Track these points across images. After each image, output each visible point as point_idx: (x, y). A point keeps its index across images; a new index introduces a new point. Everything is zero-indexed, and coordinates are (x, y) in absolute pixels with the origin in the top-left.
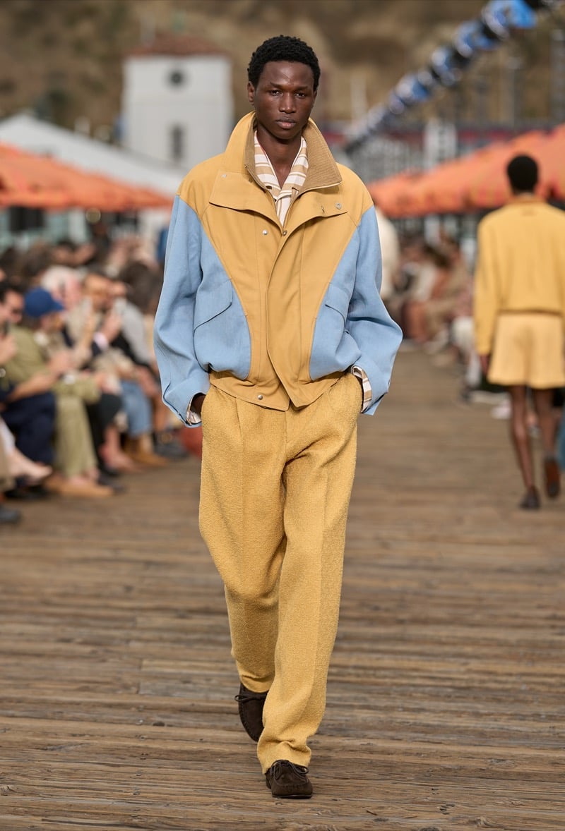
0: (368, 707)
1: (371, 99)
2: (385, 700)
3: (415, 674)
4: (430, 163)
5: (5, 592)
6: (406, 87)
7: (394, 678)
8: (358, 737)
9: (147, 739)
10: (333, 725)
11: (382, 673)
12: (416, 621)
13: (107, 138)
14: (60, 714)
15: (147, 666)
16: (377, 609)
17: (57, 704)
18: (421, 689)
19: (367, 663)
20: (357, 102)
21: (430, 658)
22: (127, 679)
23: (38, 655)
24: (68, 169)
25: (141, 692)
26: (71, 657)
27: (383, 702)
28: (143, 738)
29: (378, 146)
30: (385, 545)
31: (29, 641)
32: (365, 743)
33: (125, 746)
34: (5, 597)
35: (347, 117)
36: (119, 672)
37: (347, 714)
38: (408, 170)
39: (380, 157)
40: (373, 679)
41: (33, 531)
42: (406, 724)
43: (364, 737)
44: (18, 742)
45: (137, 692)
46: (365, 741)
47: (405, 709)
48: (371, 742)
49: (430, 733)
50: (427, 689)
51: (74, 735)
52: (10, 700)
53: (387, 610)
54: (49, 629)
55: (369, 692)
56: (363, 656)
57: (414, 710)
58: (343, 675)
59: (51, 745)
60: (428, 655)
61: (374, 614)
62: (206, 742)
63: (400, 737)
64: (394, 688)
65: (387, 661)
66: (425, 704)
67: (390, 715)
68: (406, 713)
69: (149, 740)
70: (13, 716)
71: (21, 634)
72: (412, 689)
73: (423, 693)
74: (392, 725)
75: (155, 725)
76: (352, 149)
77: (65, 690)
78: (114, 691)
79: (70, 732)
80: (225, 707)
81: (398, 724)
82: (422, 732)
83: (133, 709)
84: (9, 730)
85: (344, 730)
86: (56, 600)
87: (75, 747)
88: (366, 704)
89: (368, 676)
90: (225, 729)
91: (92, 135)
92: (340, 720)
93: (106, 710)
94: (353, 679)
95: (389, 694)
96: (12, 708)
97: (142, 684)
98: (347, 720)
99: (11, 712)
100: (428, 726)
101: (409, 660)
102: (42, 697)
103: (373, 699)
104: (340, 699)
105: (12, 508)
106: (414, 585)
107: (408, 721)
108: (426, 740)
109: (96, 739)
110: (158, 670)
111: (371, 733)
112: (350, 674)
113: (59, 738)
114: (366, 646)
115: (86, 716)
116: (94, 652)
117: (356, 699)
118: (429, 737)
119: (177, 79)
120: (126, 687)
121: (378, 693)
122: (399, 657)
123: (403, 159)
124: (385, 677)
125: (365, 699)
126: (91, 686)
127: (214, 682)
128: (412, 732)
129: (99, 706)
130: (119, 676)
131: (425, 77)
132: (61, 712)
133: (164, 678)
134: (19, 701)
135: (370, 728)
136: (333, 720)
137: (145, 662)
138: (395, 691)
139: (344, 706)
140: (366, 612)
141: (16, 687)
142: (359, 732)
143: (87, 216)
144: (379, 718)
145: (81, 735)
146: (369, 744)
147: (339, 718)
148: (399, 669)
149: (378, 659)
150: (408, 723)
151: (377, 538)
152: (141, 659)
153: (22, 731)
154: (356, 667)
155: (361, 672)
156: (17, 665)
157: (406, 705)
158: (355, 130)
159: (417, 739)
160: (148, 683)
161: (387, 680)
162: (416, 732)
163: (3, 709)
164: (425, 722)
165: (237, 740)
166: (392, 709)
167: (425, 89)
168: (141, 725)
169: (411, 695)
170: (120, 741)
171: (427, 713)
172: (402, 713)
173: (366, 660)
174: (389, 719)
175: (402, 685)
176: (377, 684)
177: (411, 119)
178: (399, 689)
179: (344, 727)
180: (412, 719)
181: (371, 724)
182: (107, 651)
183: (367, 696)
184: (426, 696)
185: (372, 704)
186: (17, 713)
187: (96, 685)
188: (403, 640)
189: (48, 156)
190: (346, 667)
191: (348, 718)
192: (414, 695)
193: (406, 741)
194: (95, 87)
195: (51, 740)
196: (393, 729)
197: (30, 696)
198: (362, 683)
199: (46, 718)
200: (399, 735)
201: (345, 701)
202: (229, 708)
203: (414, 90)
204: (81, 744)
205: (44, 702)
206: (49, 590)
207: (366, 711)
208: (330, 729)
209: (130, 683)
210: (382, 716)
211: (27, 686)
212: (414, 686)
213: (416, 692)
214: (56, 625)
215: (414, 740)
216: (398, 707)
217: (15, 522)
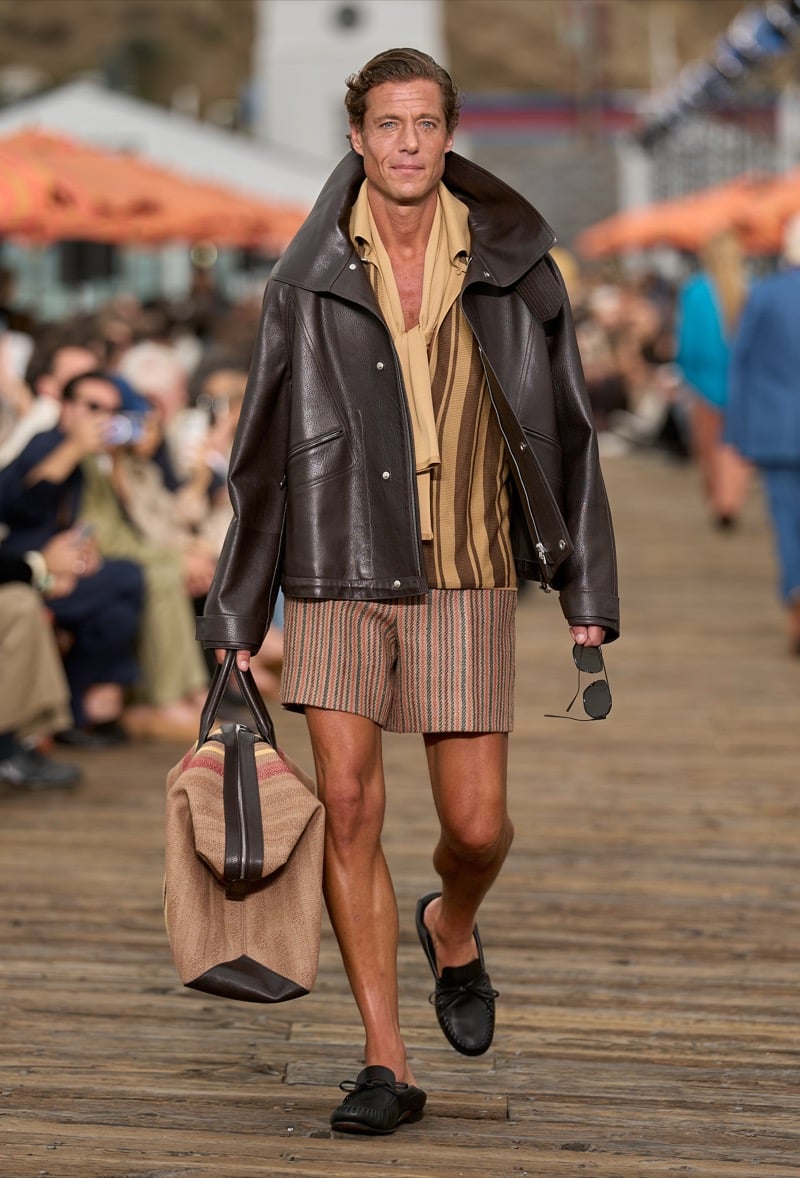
0: (682, 1105)
1: (684, 51)
2: (711, 1092)
3: (763, 1047)
4: (785, 162)
5: (54, 907)
6: (745, 32)
7: (726, 1054)
8: (664, 1155)
9: (298, 1160)
10: (621, 1136)
11: (707, 1044)
12: (765, 955)
13: (229, 120)
14: (150, 1117)
15: (298, 1034)
16: (697, 933)
17: (145, 1099)
18: (774, 1073)
19: (681, 1029)
20: (661, 59)
21: (786, 1019)
22: (266, 1057)
23: (113, 1016)
24: (160, 174)
25: (290, 1080)
26: (169, 1019)
27: (709, 1096)
28: (293, 1159)
29: (698, 133)
30: (711, 824)
31: (95, 991)
32: (678, 1166)
33: (261, 1172)
34: (52, 916)
35: (642, 84)
36: (253, 1045)
37: (647, 1116)
38: (749, 173)
39: (702, 152)
40: (691, 1056)
41: (103, 802)
42: (749, 1134)
43: (676, 1155)
44: (78, 1167)
45: (284, 1078)
46: (678, 1164)
47: (747, 1108)
48: (689, 1164)
49: (790, 1149)
50: (786, 1073)
51: (174, 1154)
52: (65, 1093)
53: (715, 936)
54: (132, 971)
55: (685, 1078)
56: (673, 1015)
57: (762, 1109)
58: (639, 1050)
59: (136, 1171)
60: (786, 1014)
61: (690, 944)
62: (402, 1165)
63: (737, 1156)
64: (727, 1069)
65: (716, 1025)
66: (782, 1099)
67: (721, 1117)
68: (747, 1114)
69: (303, 1162)
70: (69, 1121)
71: (82, 980)
72: (758, 1072)
73: (778, 1079)
74: (723, 1136)
75: (312, 1136)
76: (652, 138)
77: (158, 1077)
78: (243, 1078)
79: (168, 1149)
80: (435, 1106)
81: (732, 1134)
82: (777, 1147)
83: (276, 1108)
84: (61, 1144)
85: (640, 1144)
86: (141, 920)
87: (175, 1174)
88: (680, 1099)
89: (682, 1050)
90: (434, 1142)
91: (202, 116)
92: (634, 1127)
93: (230, 1110)
94: (656, 1055)
95: (719, 1082)
96: (67, 1107)
97: (291, 1066)
98: (645, 1127)
99: (65, 1114)
100: (787, 1136)
101: (754, 1023)
102: (120, 1088)
103: (692, 1091)
104: (633, 1090)
105: (63, 762)
106: (761, 893)
107: (748, 1128)
108: (783, 1161)
109: (213, 1160)
110: (319, 1040)
111: (687, 1150)
112: (650, 1047)
113: (149, 1159)
114: (678, 998)
115: (196, 1120)
116: (206, 1010)
117: (661, 1090)
118: (788, 1155)
119: (348, 18)
120: (263, 1070)
121: (700, 1081)
122: (736, 1018)
123: (741, 156)
124: (711, 1052)
125: (676, 1090)
126: (203, 1068)
127: (415, 1061)
128: (758, 1147)
129: (217, 1104)
130: (252, 1052)
131: (779, 15)
132: (152, 1115)
133: (329, 1055)
134: (79, 1095)
135: (685, 1140)
136: (622, 1127)
137: (296, 1028)
138: (729, 1077)
139: (641, 1102)
140: (678, 940)
141: (74, 1071)
142: (667, 1148)
143: (192, 255)
144: (702, 1123)
145: (186, 1154)
146: (685, 1168)
147: (633, 1123)
148: (736, 1038)
149: (699, 1021)
150: (751, 1131)
151: (698, 813)
152: (290, 1023)
153: (83, 1146)
154: (660, 1035)
155: (671, 1043)
156: (75, 1032)
157: (749, 1101)
158: (657, 104)
159: (768, 1160)
160: (301, 1064)
161: (715, 1057)
162: (765, 1147)
163: (51, 1109)
164: (780, 1130)
165: (455, 1161)
166: (725, 1107)
167: (778, 33)
168: (290, 1135)
169: (757, 1084)
170: (252, 1163)
171: (784, 1115)
172: (741, 1114)
173: (679, 1023)
174: (719, 1125)
175: (741, 1065)
176: (697, 1064)
177: (753, 86)
178: (736, 1073)
179: (640, 1139)
180: (756, 1125)
181: (688, 1133)
182: (230, 1008)
183: (680, 1084)
184: (784, 1085)
185: (687, 1100)
186: (76, 1116)
187: (215, 1067)
188: (743, 988)
189: (128, 152)
190: (643, 1035)
191: (647, 1123)
192: (761, 1083)
193: (749, 1164)
194: (209, 34)
195: (134, 1162)
196: (725, 1143)
197: (96, 1087)
198: (671, 1063)
199: (125, 1124)
200: (737, 1153)
201: (642, 1095)
202: (441, 1106)
203: (758, 38)
204: (187, 1169)
205: (122, 1097)
206: (130, 904)
207: (679, 1111)
208: (616, 1142)
209: (270, 1063)
210: (707, 1119)
211: (93, 1070)
212: (761, 1066)
213: (763, 1077)
214: (142, 963)
215: (762, 1161)
216: (735, 1105)
217: (71, 786)
